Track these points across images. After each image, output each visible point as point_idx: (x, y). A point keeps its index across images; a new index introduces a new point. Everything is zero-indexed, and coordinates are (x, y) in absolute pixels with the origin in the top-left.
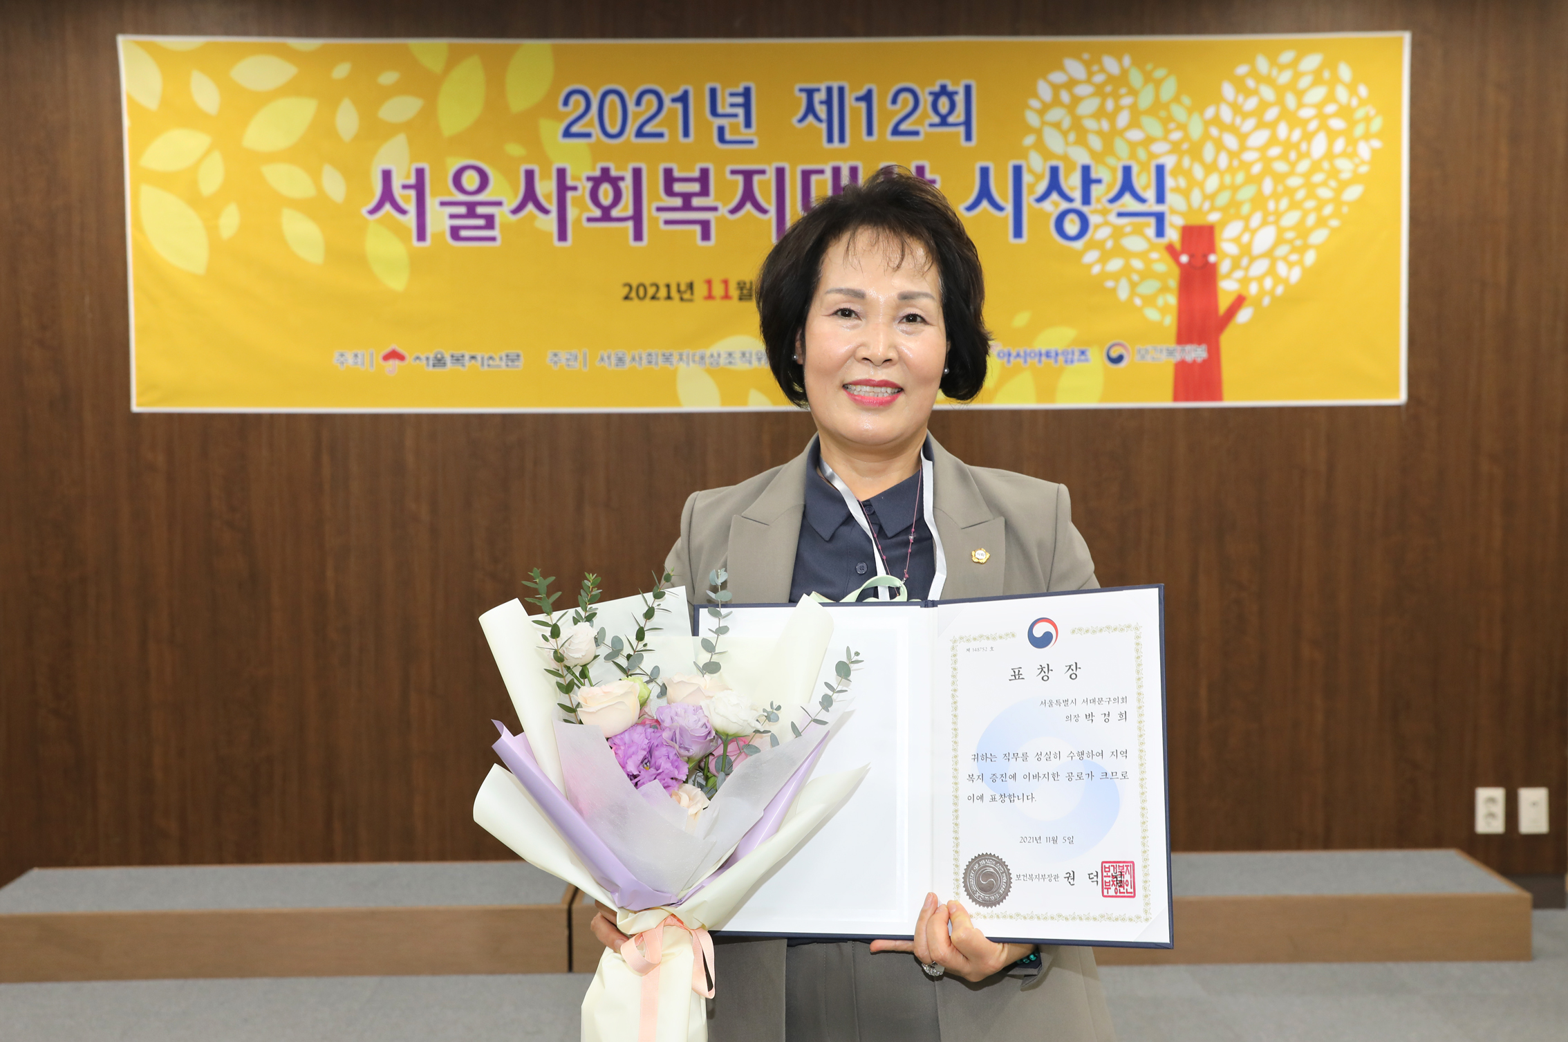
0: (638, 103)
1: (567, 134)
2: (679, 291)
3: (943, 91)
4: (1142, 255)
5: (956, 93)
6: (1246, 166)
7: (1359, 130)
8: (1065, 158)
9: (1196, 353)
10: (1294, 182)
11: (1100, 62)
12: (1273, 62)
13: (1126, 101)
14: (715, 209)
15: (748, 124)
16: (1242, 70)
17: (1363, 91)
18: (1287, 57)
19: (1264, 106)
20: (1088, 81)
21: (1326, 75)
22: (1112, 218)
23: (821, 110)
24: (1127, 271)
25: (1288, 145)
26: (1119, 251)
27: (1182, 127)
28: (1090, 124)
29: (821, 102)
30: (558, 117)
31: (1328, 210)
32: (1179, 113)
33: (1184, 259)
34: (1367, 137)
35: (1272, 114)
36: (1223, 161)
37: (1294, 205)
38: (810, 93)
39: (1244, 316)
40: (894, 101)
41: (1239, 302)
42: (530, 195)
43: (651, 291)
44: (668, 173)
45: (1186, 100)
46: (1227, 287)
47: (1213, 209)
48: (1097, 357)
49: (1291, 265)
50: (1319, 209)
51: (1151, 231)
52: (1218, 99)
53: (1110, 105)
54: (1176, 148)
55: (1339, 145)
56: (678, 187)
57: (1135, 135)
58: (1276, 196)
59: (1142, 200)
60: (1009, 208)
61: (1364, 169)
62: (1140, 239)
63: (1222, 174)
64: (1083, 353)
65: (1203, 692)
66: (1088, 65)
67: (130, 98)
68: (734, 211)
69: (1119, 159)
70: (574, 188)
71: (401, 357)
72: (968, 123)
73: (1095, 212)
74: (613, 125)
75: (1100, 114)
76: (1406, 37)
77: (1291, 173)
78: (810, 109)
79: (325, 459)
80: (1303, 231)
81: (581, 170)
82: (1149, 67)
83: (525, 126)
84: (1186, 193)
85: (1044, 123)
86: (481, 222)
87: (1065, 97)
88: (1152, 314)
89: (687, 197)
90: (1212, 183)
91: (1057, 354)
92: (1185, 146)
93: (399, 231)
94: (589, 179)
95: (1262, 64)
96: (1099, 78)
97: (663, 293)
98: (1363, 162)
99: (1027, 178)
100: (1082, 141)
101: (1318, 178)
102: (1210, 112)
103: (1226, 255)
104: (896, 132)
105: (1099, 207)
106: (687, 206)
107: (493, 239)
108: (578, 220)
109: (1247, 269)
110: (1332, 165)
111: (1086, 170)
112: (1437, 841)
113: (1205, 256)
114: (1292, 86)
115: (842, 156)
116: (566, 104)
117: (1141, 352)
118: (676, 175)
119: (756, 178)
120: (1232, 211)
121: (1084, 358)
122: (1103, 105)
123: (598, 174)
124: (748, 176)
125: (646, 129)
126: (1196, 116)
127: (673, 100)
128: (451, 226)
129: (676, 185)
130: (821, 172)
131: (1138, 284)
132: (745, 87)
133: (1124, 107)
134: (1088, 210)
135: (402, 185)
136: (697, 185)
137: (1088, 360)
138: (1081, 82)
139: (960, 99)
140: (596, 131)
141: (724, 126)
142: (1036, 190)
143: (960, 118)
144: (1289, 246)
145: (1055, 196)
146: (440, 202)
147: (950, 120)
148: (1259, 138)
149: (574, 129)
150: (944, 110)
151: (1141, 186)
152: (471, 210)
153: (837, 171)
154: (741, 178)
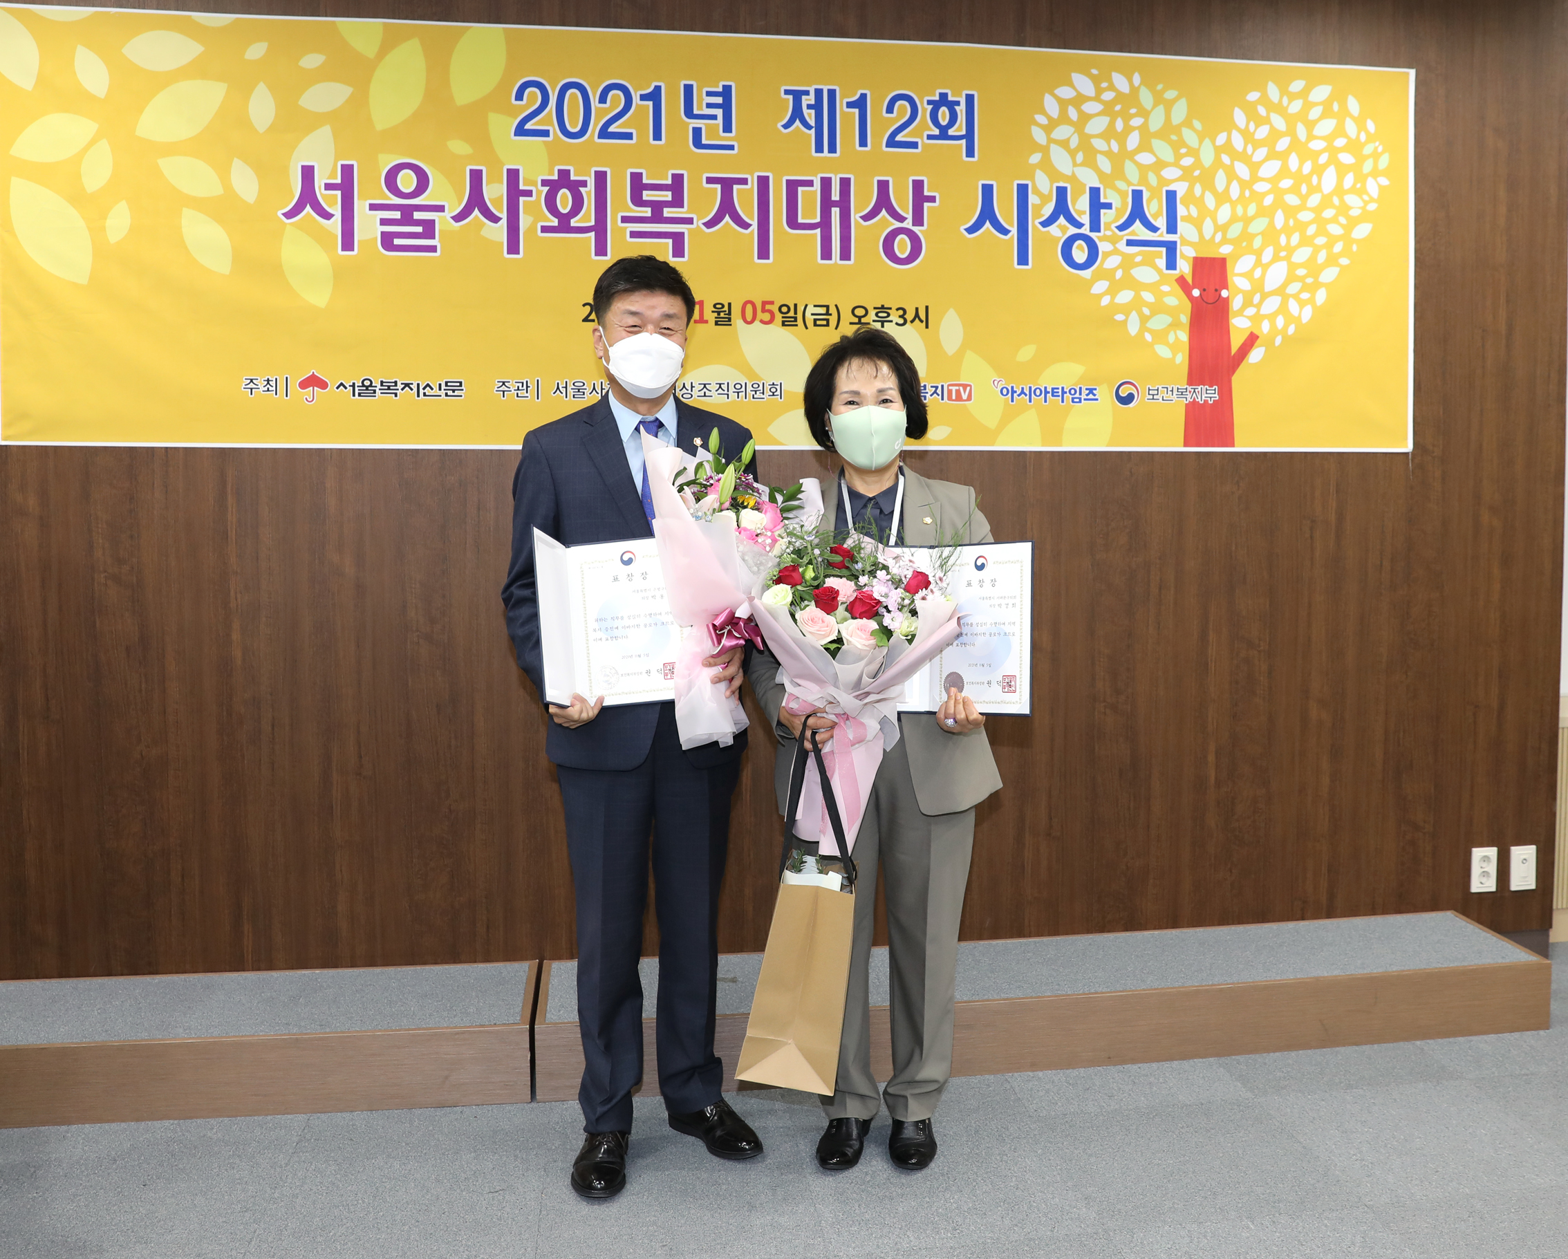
0: (603, 99)
1: (520, 131)
3: (943, 100)
4: (1152, 287)
5: (958, 103)
6: (1258, 197)
7: (1368, 166)
8: (1073, 178)
9: (1207, 394)
10: (1305, 216)
11: (1110, 80)
12: (1284, 91)
13: (1137, 122)
14: (689, 221)
15: (727, 128)
16: (1253, 96)
17: (1371, 126)
18: (1297, 86)
19: (1275, 135)
20: (1097, 98)
21: (1336, 107)
22: (1122, 246)
23: (810, 116)
24: (1137, 303)
25: (1299, 178)
26: (1130, 282)
27: (1194, 153)
28: (1099, 144)
29: (809, 107)
30: (511, 112)
31: (1338, 247)
32: (1190, 137)
33: (1196, 293)
34: (1375, 173)
35: (1283, 144)
36: (1235, 191)
37: (1305, 241)
38: (797, 95)
39: (1255, 355)
40: (890, 109)
41: (1252, 340)
42: (476, 201)
44: (636, 178)
45: (1197, 125)
46: (1239, 326)
47: (1225, 241)
48: (1105, 395)
49: (1302, 304)
50: (1329, 245)
51: (1162, 262)
52: (1230, 125)
53: (1119, 125)
54: (1187, 174)
55: (1349, 181)
56: (647, 195)
57: (1145, 158)
58: (1288, 231)
59: (1154, 229)
60: (1014, 231)
61: (1372, 207)
62: (1150, 270)
63: (1233, 204)
64: (1091, 391)
65: (1211, 758)
66: (1096, 81)
68: (709, 224)
69: (1129, 183)
70: (528, 193)
71: (323, 385)
72: (969, 136)
73: (1101, 239)
74: (574, 123)
75: (1109, 134)
76: (1412, 73)
77: (1303, 207)
78: (797, 114)
79: (230, 500)
80: (1314, 268)
81: (535, 173)
82: (1160, 87)
83: (471, 121)
84: (1198, 224)
85: (1050, 140)
86: (419, 229)
87: (1073, 114)
88: (1163, 351)
89: (657, 207)
90: (1224, 214)
91: (1064, 392)
92: (1197, 173)
93: (321, 238)
94: (544, 183)
95: (1273, 91)
96: (1108, 96)
98: (1372, 200)
99: (1033, 199)
100: (1090, 162)
101: (1329, 213)
102: (1221, 139)
103: (1240, 291)
104: (892, 143)
105: (1109, 233)
106: (657, 217)
107: (433, 249)
108: (531, 229)
109: (1259, 306)
110: (1342, 201)
111: (1095, 192)
112: (1434, 905)
113: (1217, 291)
114: (1302, 116)
115: (833, 167)
116: (519, 97)
117: (1151, 392)
118: (645, 181)
119: (735, 187)
120: (1244, 244)
121: (1093, 397)
122: (1112, 124)
123: (555, 177)
124: (727, 185)
125: (612, 129)
126: (1207, 142)
127: (643, 98)
128: (382, 233)
129: (645, 193)
130: (810, 183)
131: (1148, 318)
132: (724, 86)
133: (1134, 129)
134: (1098, 237)
135: (326, 184)
136: (669, 193)
137: (1097, 400)
138: (1089, 99)
139: (961, 110)
140: (554, 130)
141: (701, 128)
142: (1042, 212)
143: (961, 131)
144: (1301, 284)
145: (1062, 220)
146: (370, 205)
147: (951, 132)
148: (1270, 169)
149: (528, 126)
150: (944, 122)
151: (1152, 212)
152: (407, 213)
153: (826, 183)
154: (719, 187)
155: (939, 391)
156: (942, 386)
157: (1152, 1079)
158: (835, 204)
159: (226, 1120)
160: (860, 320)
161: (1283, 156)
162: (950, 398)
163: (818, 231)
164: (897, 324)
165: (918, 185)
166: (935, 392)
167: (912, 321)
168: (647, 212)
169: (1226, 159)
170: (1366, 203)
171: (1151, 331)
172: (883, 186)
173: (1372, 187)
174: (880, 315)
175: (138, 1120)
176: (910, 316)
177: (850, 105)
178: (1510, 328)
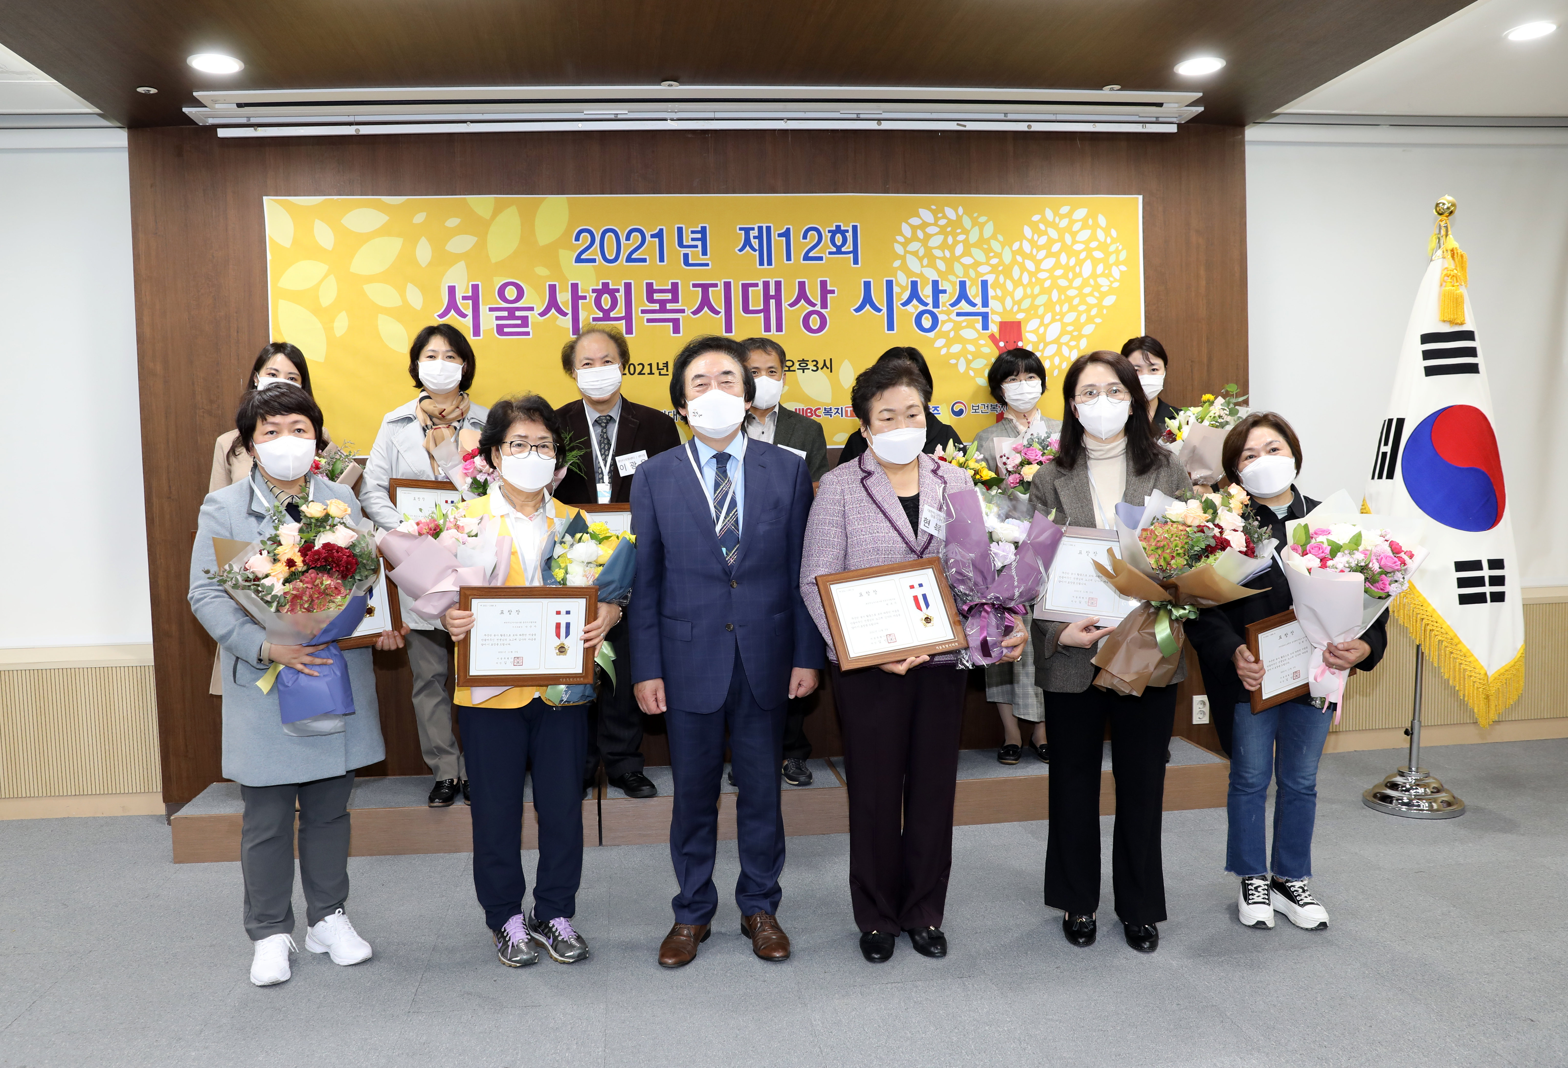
0: (628, 238)
1: (579, 260)
2: (658, 369)
3: (838, 229)
4: (973, 342)
5: (847, 231)
6: (1040, 282)
7: (1112, 259)
8: (921, 275)
10: (1072, 293)
11: (943, 212)
12: (1056, 213)
14: (683, 311)
15: (704, 253)
16: (1036, 218)
17: (1114, 233)
18: (1065, 210)
19: (1051, 242)
20: (935, 224)
21: (1090, 222)
22: (953, 316)
23: (755, 243)
24: (964, 353)
25: (1067, 268)
26: (959, 339)
27: (999, 255)
28: (938, 253)
29: (755, 237)
30: (572, 248)
31: (1094, 312)
32: (996, 246)
33: (1002, 344)
34: (1117, 263)
35: (1056, 247)
36: (1026, 278)
37: (1072, 308)
38: (747, 231)
40: (805, 237)
42: (553, 303)
43: (639, 368)
44: (649, 286)
45: (1000, 238)
47: (1020, 310)
48: (945, 410)
49: (1071, 348)
50: (1088, 311)
51: (979, 326)
52: (1022, 237)
53: (950, 240)
54: (994, 269)
55: (1100, 269)
56: (656, 296)
57: (967, 260)
58: (1060, 302)
59: (974, 305)
60: (885, 310)
61: (1116, 285)
62: (972, 330)
63: (1025, 287)
66: (935, 213)
67: (270, 238)
68: (695, 313)
69: (957, 277)
70: (584, 298)
72: (855, 252)
73: (942, 312)
74: (611, 254)
75: (943, 246)
76: (1140, 197)
77: (1070, 287)
78: (747, 242)
80: (1078, 326)
81: (588, 284)
82: (975, 215)
83: (549, 255)
84: (1002, 300)
85: (906, 252)
86: (519, 322)
87: (920, 234)
89: (663, 303)
90: (1019, 293)
92: (1001, 268)
94: (594, 291)
95: (1049, 214)
96: (943, 222)
97: (647, 370)
98: (1116, 280)
99: (896, 289)
100: (932, 265)
101: (1087, 290)
102: (1016, 246)
103: (1030, 342)
104: (806, 258)
105: (945, 309)
106: (663, 310)
107: (528, 334)
108: (586, 320)
110: (1096, 281)
111: (935, 283)
114: (1069, 229)
115: (770, 274)
116: (577, 239)
117: (974, 408)
118: (655, 287)
119: (710, 289)
120: (1032, 312)
121: (937, 412)
122: (945, 240)
123: (600, 287)
124: (705, 288)
125: (634, 256)
126: (1007, 248)
127: (652, 236)
128: (497, 325)
129: (655, 295)
130: (756, 285)
131: (971, 361)
132: (701, 227)
133: (960, 242)
134: (937, 311)
135: (463, 297)
136: (670, 294)
137: (940, 414)
138: (931, 224)
139: (849, 235)
140: (599, 258)
141: (688, 254)
142: (902, 297)
143: (850, 248)
144: (1070, 336)
145: (915, 302)
146: (489, 308)
147: (843, 249)
148: (1048, 263)
149: (583, 257)
150: (839, 243)
151: (972, 295)
152: (511, 313)
153: (766, 285)
154: (700, 289)
155: (840, 411)
156: (842, 408)
157: (976, 833)
158: (772, 297)
159: (422, 855)
160: (789, 369)
161: (1057, 255)
162: (847, 416)
163: (762, 314)
164: (812, 370)
165: (824, 284)
166: (837, 412)
167: (822, 369)
168: (657, 306)
169: (1019, 259)
170: (1112, 282)
171: (973, 369)
172: (802, 285)
173: (1116, 273)
174: (802, 365)
175: (371, 855)
176: (820, 365)
177: (780, 235)
178: (1210, 359)
